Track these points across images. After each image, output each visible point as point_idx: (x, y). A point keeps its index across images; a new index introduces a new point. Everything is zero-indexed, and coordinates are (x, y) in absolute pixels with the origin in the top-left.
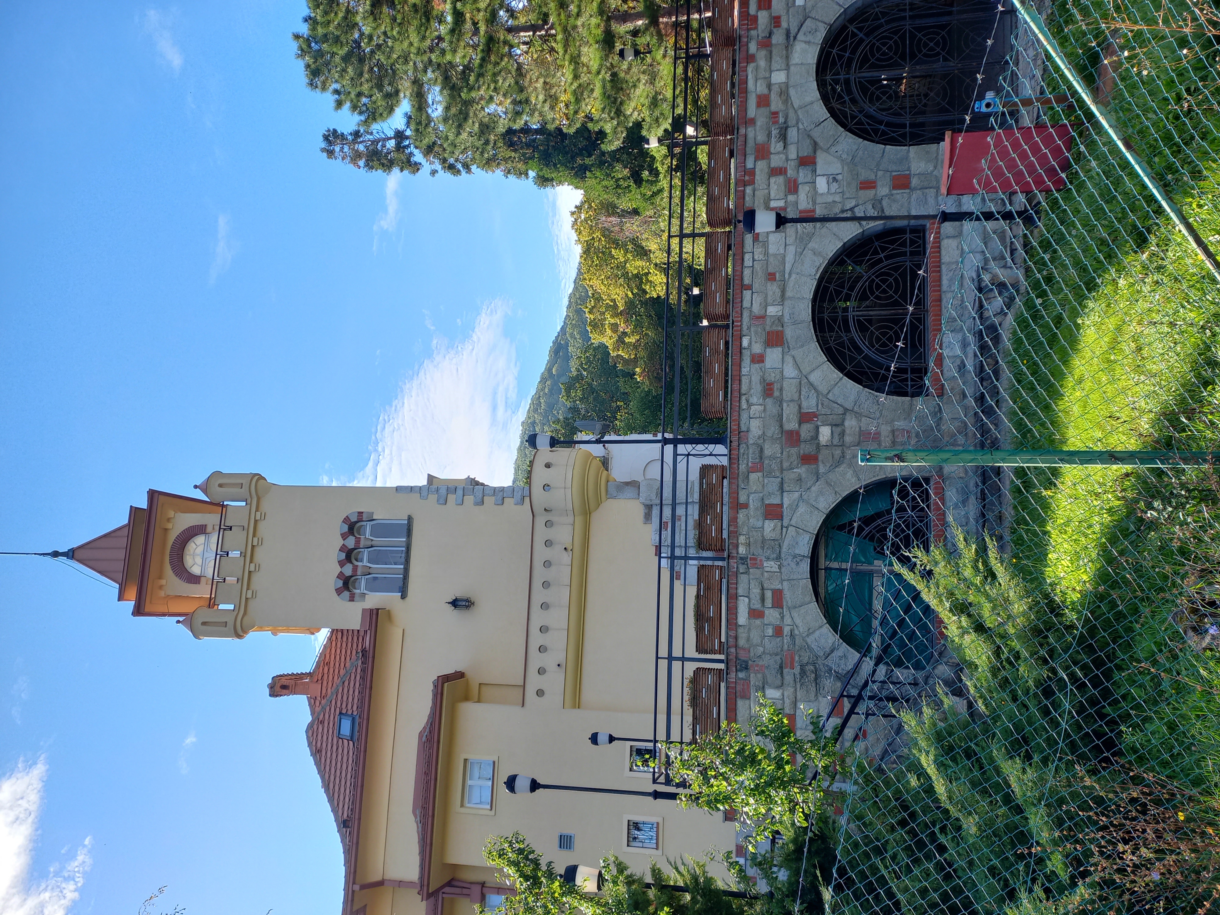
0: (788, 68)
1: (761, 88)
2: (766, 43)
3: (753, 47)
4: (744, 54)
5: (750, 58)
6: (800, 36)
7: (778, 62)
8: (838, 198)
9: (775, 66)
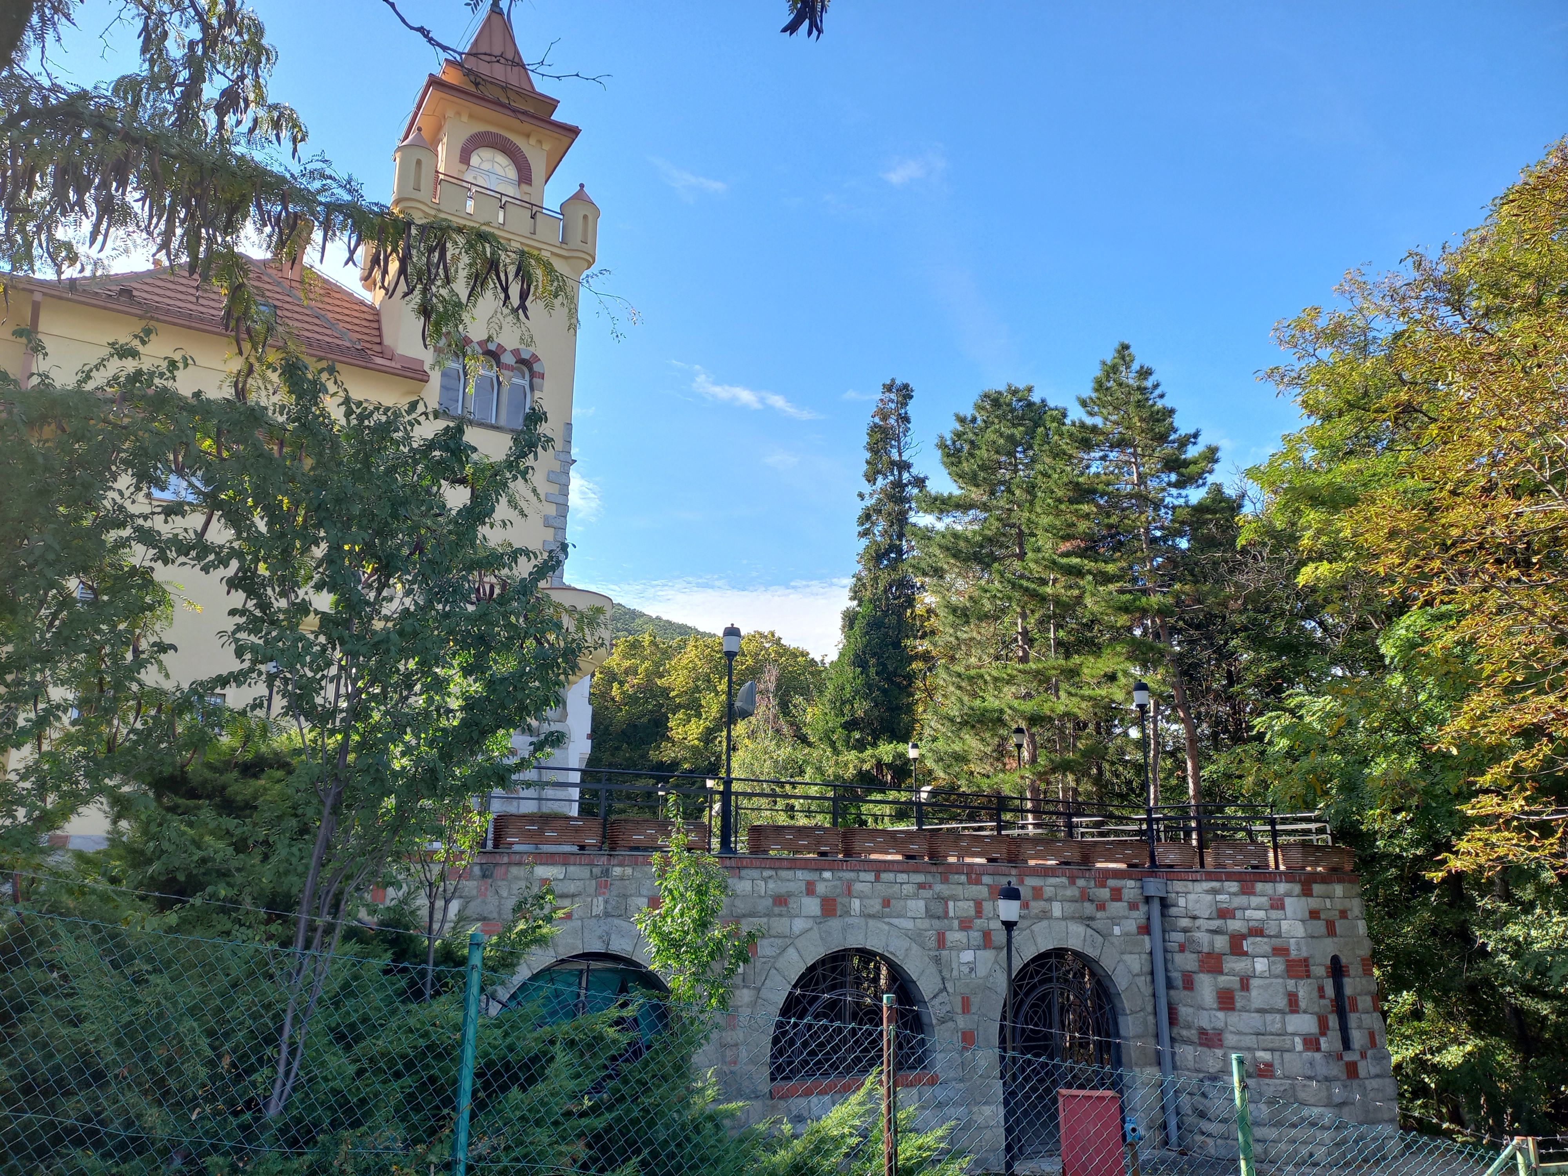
0: (1064, 918)
1: (1049, 891)
2: (1085, 897)
3: (1081, 883)
4: (1076, 873)
5: (1072, 880)
6: (1090, 931)
7: (1070, 908)
8: (955, 973)
9: (1067, 905)
